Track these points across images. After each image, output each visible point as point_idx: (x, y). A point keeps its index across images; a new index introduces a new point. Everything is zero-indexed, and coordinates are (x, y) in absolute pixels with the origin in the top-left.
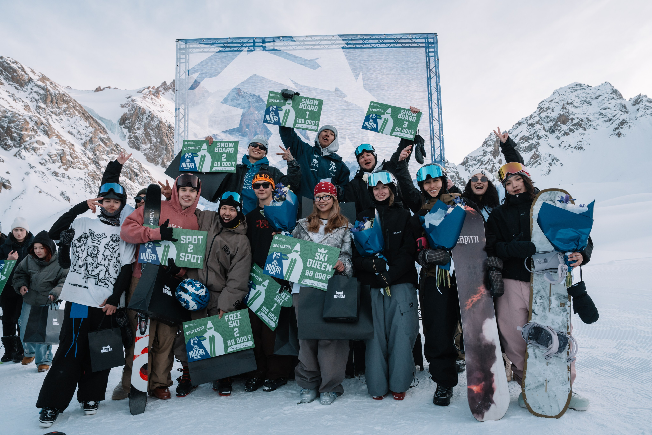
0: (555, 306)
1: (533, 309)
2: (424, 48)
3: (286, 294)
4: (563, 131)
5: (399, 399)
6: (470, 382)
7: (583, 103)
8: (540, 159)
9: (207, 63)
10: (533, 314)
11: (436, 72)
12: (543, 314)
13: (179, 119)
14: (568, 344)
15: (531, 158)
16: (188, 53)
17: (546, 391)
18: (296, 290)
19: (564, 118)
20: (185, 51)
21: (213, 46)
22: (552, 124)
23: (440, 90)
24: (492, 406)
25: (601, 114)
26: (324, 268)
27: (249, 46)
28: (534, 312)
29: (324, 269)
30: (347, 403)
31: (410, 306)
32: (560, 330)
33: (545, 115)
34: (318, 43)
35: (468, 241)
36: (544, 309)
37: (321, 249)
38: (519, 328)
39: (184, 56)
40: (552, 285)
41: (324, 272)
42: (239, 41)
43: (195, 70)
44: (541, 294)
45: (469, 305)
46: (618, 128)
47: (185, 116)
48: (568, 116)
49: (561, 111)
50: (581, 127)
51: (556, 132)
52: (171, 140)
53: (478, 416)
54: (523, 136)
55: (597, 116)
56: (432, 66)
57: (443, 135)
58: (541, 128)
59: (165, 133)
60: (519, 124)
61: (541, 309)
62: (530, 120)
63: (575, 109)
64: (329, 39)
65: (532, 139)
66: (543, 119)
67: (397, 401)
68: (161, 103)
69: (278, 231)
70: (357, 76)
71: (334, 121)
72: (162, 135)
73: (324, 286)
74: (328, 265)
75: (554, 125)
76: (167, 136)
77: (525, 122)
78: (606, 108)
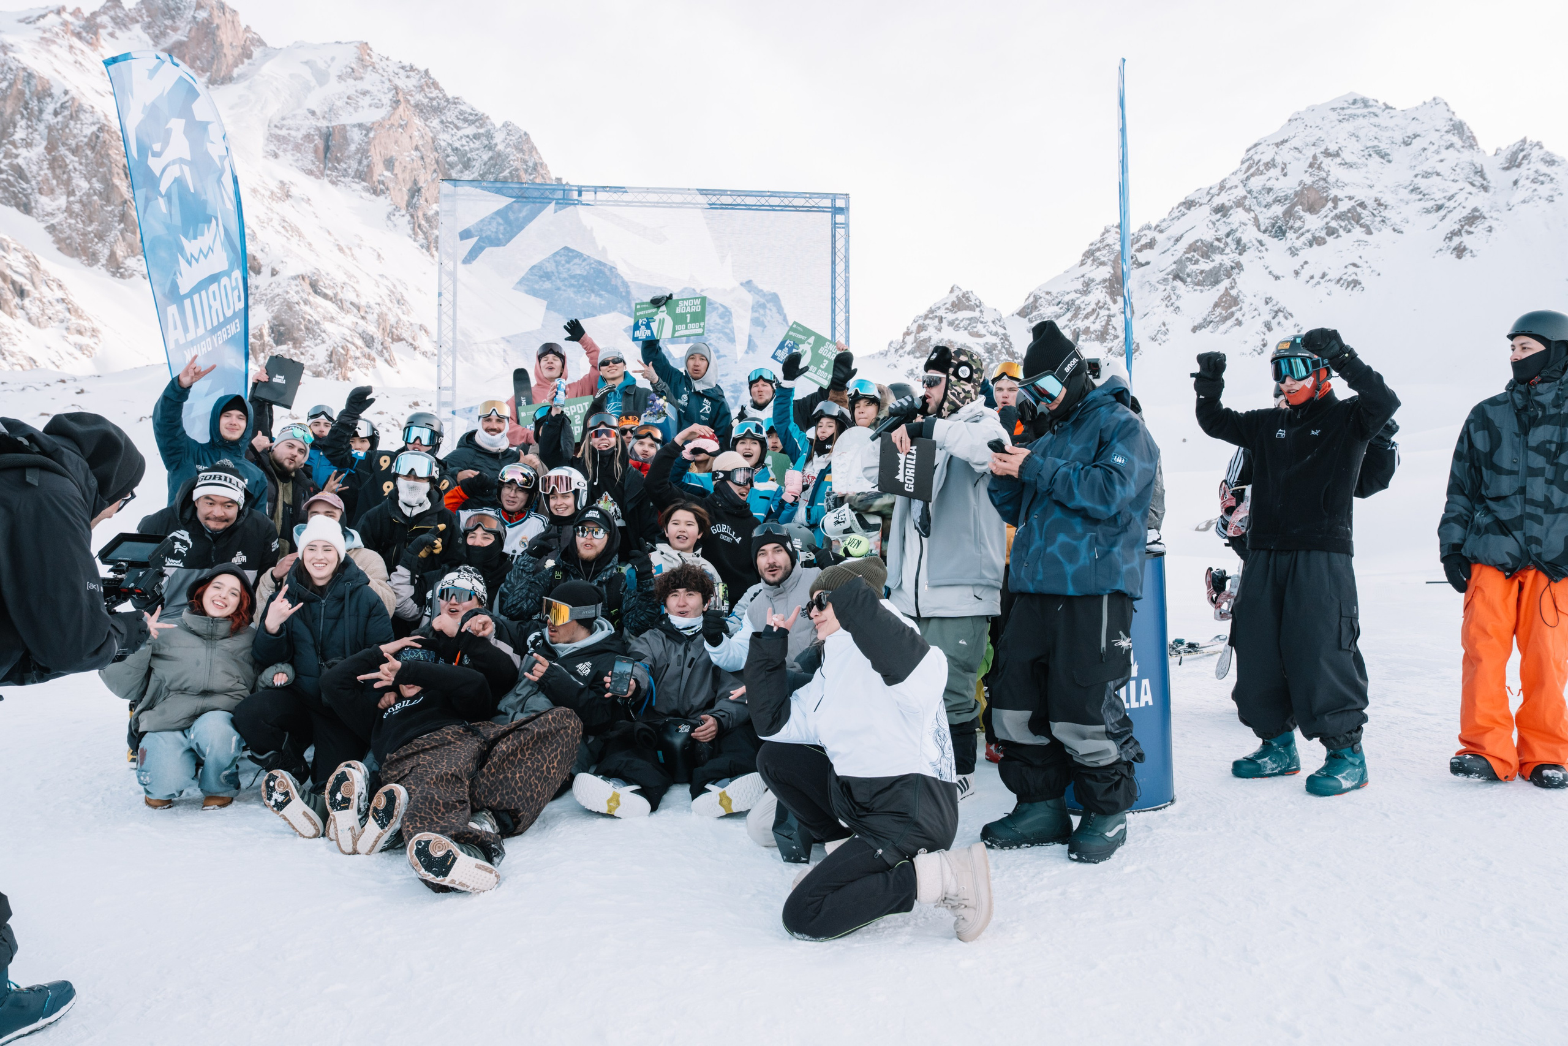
4: (1308, 231)
7: (1370, 155)
8: (1241, 309)
15: (1216, 305)
19: (1312, 196)
22: (1278, 210)
25: (1415, 190)
33: (1261, 183)
46: (1460, 231)
48: (1326, 189)
49: (1308, 174)
50: (1357, 222)
51: (1290, 235)
54: (1197, 241)
55: (1404, 194)
58: (1247, 222)
59: (121, 166)
60: (1189, 204)
62: (1218, 195)
63: (1346, 171)
65: (1222, 251)
66: (1255, 194)
72: (110, 172)
75: (1285, 214)
76: (126, 175)
77: (1205, 200)
78: (1431, 174)
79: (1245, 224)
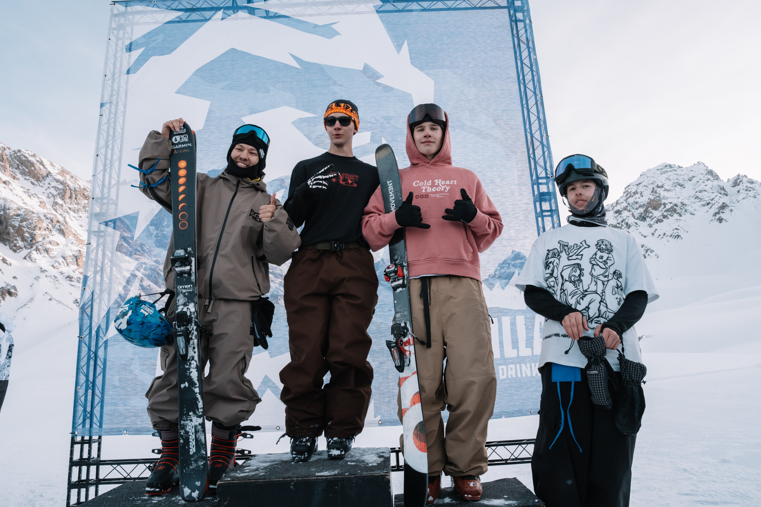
4: (655, 217)
7: (676, 186)
11: (528, 40)
19: (655, 203)
22: (641, 210)
23: (537, 65)
25: (697, 197)
33: (633, 200)
46: (719, 212)
48: (660, 200)
49: (651, 195)
50: (675, 212)
51: (648, 219)
55: (693, 200)
58: (629, 216)
62: (616, 206)
63: (667, 193)
66: (631, 205)
70: (399, 47)
75: (644, 211)
78: (703, 191)
79: (629, 217)
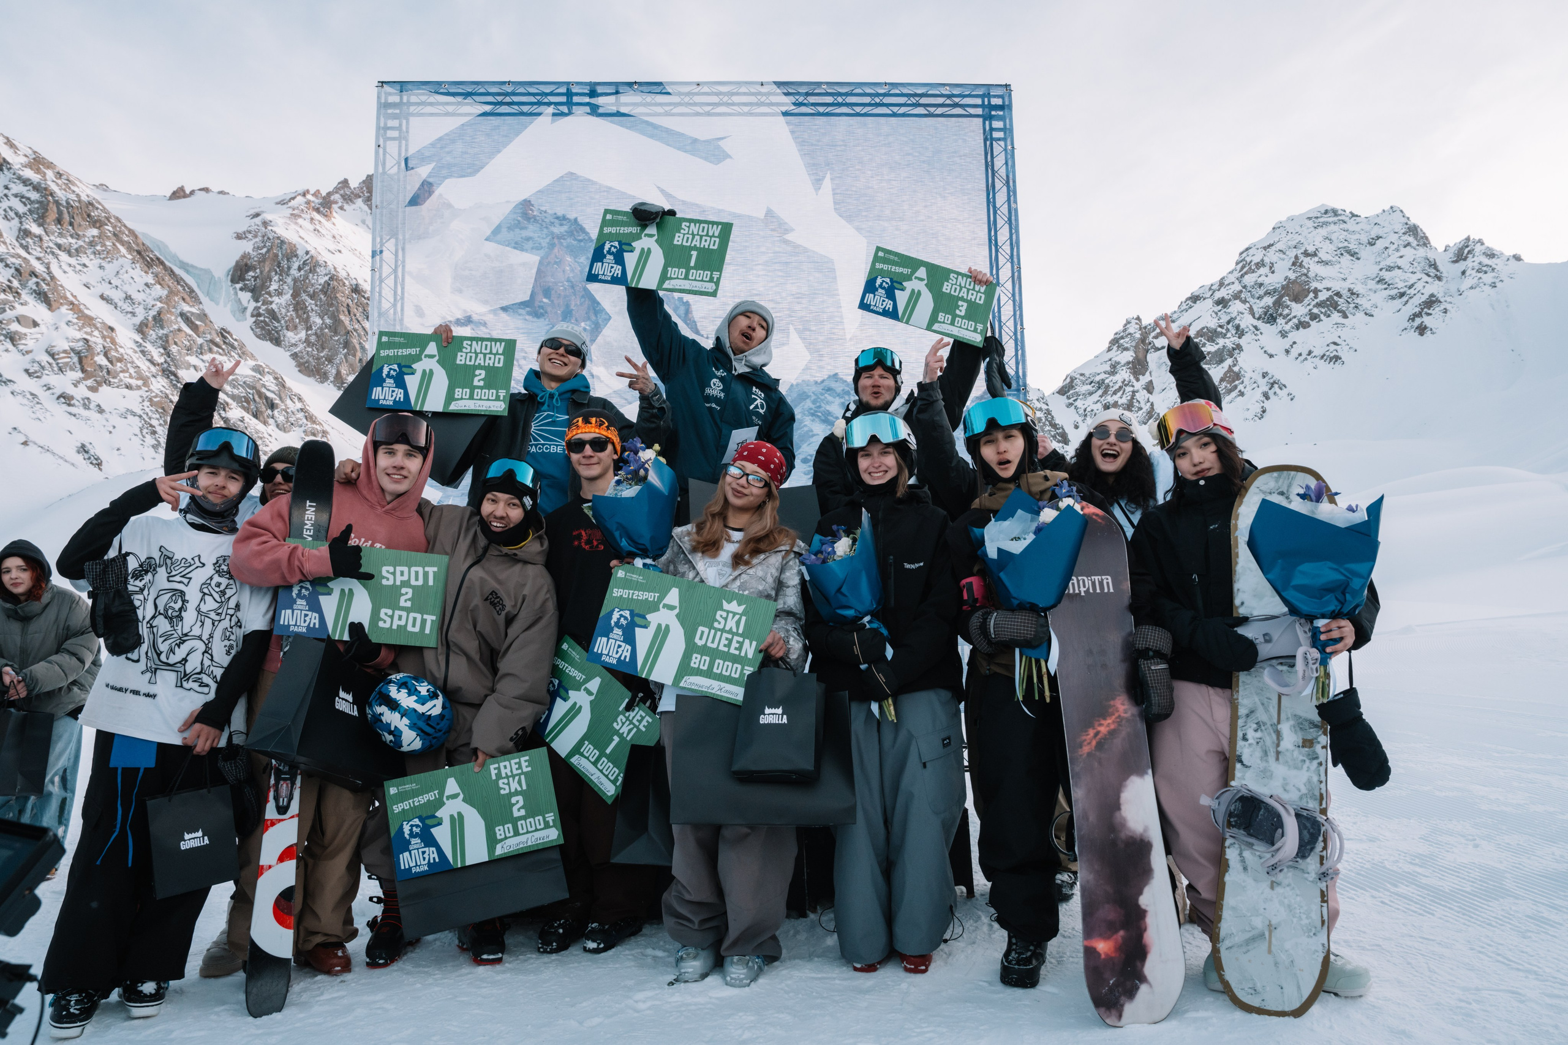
0: (1290, 747)
1: (1238, 753)
2: (981, 119)
3: (644, 715)
4: (1295, 317)
5: (916, 971)
6: (1089, 930)
7: (1342, 254)
8: (1243, 382)
9: (453, 141)
10: (1238, 766)
11: (1008, 177)
12: (1263, 765)
13: (380, 277)
14: (1321, 838)
16: (407, 115)
17: (1270, 951)
18: (667, 704)
19: (1297, 288)
20: (398, 111)
21: (469, 100)
22: (1269, 301)
23: (1017, 220)
24: (1143, 989)
25: (1381, 281)
26: (736, 649)
27: (556, 104)
28: (1241, 761)
29: (737, 652)
30: (789, 982)
31: (944, 746)
32: (1304, 804)
33: (1254, 280)
34: (725, 99)
35: (1089, 588)
36: (1266, 753)
37: (729, 602)
38: (1205, 801)
39: (394, 123)
40: (1283, 698)
41: (735, 659)
42: (532, 90)
43: (423, 159)
44: (1257, 718)
45: (1089, 743)
46: (1420, 313)
47: (395, 271)
48: (1307, 283)
49: (1291, 271)
50: (1335, 309)
51: (1280, 321)
52: (359, 321)
53: (1108, 1012)
54: (1203, 328)
55: (1372, 284)
56: (999, 162)
57: (1022, 328)
58: (1244, 311)
59: (345, 305)
60: (1195, 299)
61: (1258, 753)
62: (1219, 290)
63: (1323, 267)
64: (753, 90)
65: (1224, 336)
66: (1249, 289)
67: (912, 975)
68: (335, 232)
69: (627, 558)
70: (818, 183)
71: (761, 289)
72: (338, 311)
73: (737, 693)
74: (747, 642)
75: (1274, 303)
76: (349, 312)
77: (1208, 295)
78: (1394, 267)
79: (1242, 313)
